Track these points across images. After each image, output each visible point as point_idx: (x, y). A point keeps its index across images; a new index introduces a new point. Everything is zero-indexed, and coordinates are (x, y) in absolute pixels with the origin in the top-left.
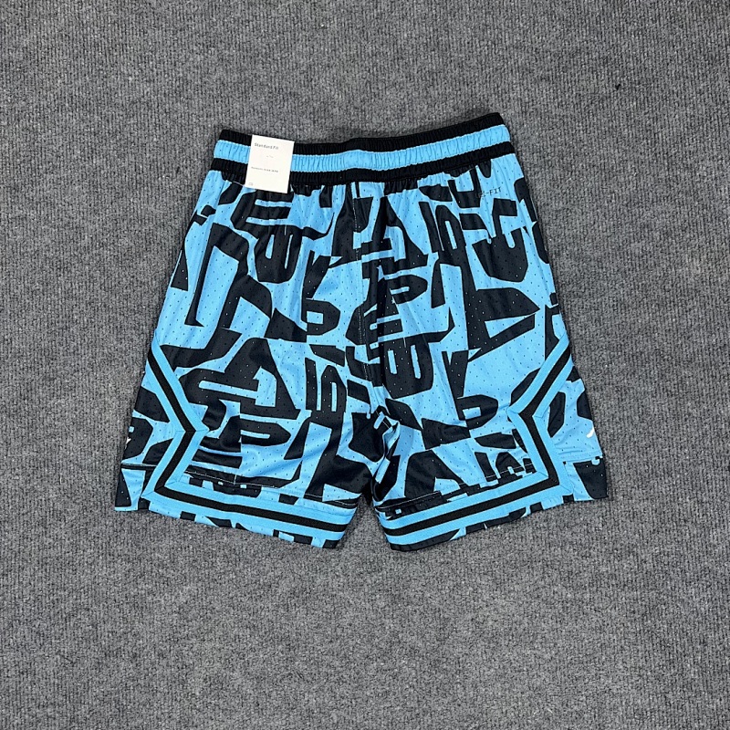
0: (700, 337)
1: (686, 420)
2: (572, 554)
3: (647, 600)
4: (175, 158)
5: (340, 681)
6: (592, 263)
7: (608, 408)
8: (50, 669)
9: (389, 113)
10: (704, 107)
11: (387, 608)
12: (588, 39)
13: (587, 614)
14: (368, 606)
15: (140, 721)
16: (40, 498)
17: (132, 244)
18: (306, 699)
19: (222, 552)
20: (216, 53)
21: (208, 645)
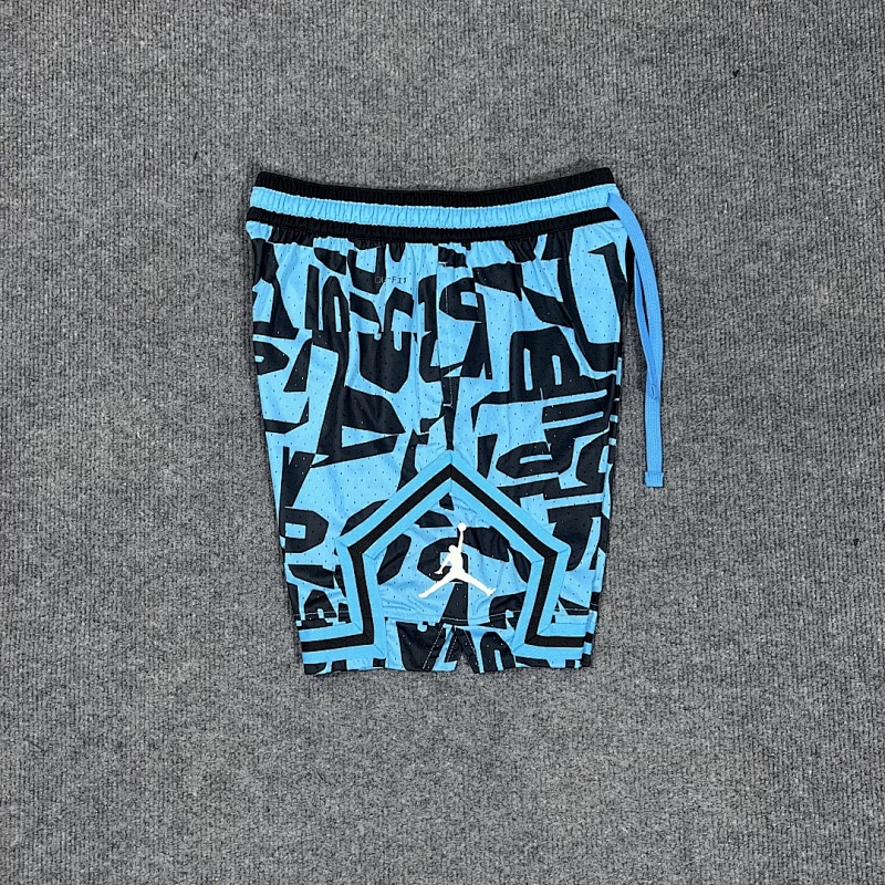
0: (825, 381)
1: (804, 481)
2: (659, 639)
3: (749, 700)
4: (193, 142)
5: (368, 785)
6: (697, 287)
7: (710, 464)
8: (16, 758)
9: (455, 95)
10: (840, 103)
11: (431, 698)
12: (702, 13)
13: (675, 714)
14: (407, 693)
15: (123, 825)
16: (12, 548)
17: (136, 244)
18: (327, 805)
19: (232, 622)
20: (248, 16)
21: (211, 736)
